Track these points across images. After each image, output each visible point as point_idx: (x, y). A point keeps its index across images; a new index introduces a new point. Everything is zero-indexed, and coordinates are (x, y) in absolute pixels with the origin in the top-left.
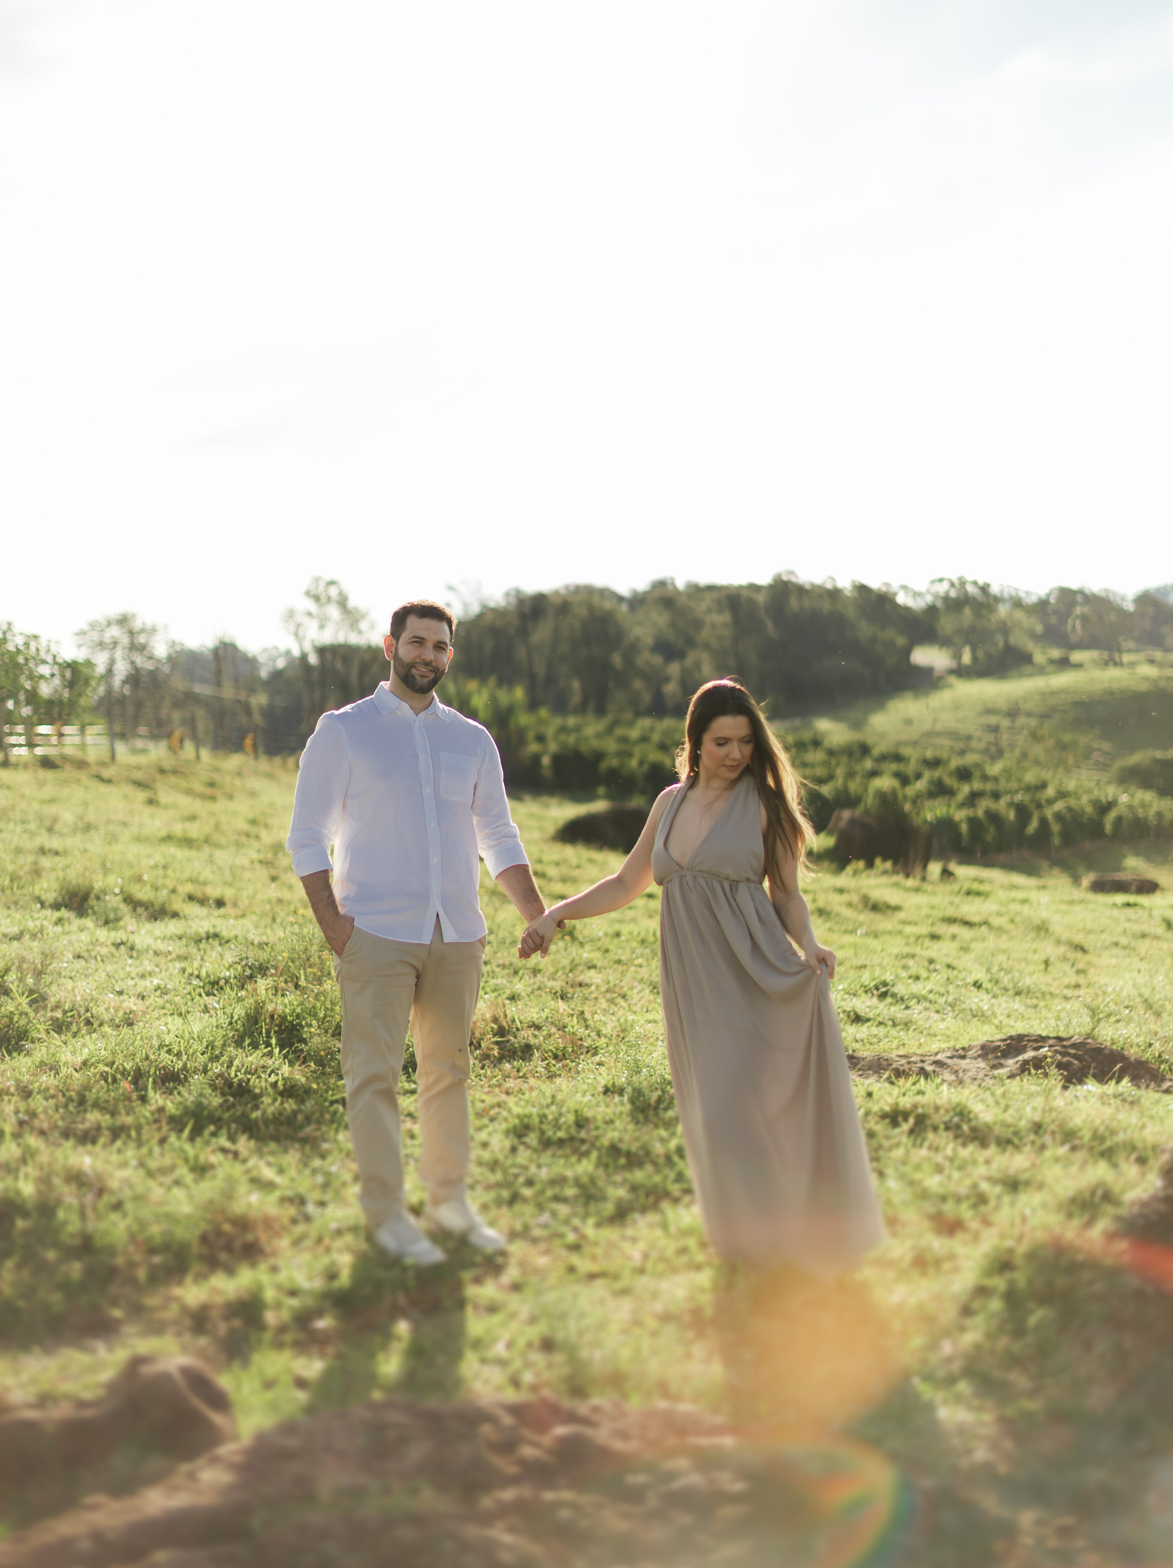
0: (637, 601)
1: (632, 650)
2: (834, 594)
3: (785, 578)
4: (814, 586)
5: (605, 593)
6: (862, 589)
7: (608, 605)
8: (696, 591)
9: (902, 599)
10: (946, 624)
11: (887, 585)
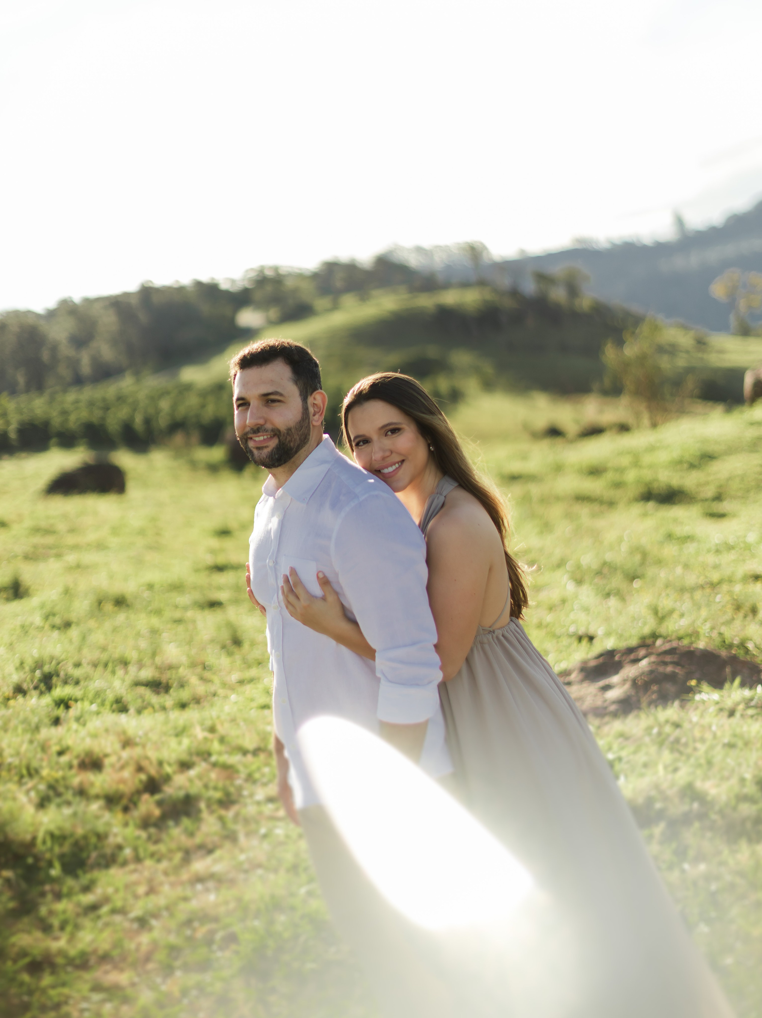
0: (51, 314)
1: (54, 349)
2: (181, 289)
3: (146, 285)
4: (164, 287)
5: (29, 313)
6: (199, 284)
7: (31, 321)
8: (88, 302)
9: (224, 286)
10: (258, 296)
11: (213, 279)
